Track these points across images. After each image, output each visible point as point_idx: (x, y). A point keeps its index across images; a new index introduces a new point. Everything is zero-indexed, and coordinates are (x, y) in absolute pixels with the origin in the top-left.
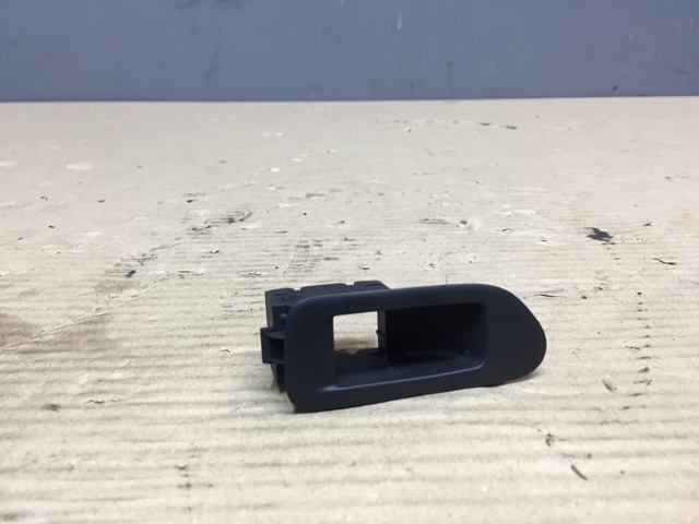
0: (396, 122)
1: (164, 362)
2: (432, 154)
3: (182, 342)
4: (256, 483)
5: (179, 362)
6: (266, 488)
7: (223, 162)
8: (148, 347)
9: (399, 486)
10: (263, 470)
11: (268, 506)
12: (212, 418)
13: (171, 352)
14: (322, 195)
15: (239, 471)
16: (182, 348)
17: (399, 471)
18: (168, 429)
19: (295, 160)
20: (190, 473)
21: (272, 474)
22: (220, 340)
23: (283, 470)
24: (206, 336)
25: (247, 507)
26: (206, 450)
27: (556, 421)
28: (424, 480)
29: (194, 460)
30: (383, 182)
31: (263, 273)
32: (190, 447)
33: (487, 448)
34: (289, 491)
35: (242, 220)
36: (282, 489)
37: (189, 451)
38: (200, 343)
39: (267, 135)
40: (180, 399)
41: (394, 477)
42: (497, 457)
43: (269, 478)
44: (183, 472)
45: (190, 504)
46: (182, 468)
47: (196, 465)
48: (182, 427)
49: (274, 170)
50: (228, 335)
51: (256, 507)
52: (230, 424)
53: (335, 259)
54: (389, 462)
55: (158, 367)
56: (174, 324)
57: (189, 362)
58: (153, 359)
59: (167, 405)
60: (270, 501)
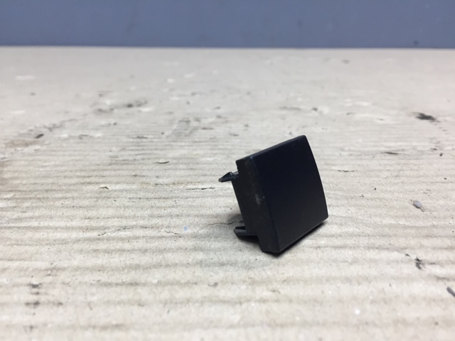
1: (46, 195)
3: (67, 181)
4: (108, 303)
5: (60, 195)
6: (119, 308)
8: (35, 184)
9: (264, 307)
10: (119, 289)
11: (118, 326)
12: (78, 241)
13: (54, 187)
15: (94, 290)
16: (65, 185)
17: (263, 292)
18: (32, 249)
20: (41, 291)
21: (127, 294)
22: (101, 180)
23: (140, 290)
24: (89, 177)
25: (94, 327)
26: (64, 269)
27: (422, 246)
28: (291, 301)
29: (50, 279)
31: (150, 137)
32: (49, 266)
33: (354, 270)
34: (143, 311)
36: (135, 309)
37: (47, 270)
38: (82, 181)
40: (51, 224)
41: (258, 298)
42: (367, 279)
43: (124, 297)
44: (35, 290)
45: (33, 323)
46: (34, 286)
47: (50, 283)
48: (45, 249)
50: (110, 176)
51: (104, 328)
52: (94, 246)
54: (253, 283)
55: (39, 199)
56: (64, 168)
57: (69, 195)
58: (36, 193)
59: (36, 229)
60: (120, 321)
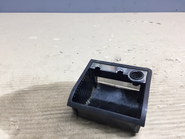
0: (127, 21)
2: (147, 34)
7: (94, 37)
14: (132, 50)
19: (112, 36)
30: (143, 45)
35: (120, 60)
39: (96, 26)
49: (110, 40)
53: (156, 74)
